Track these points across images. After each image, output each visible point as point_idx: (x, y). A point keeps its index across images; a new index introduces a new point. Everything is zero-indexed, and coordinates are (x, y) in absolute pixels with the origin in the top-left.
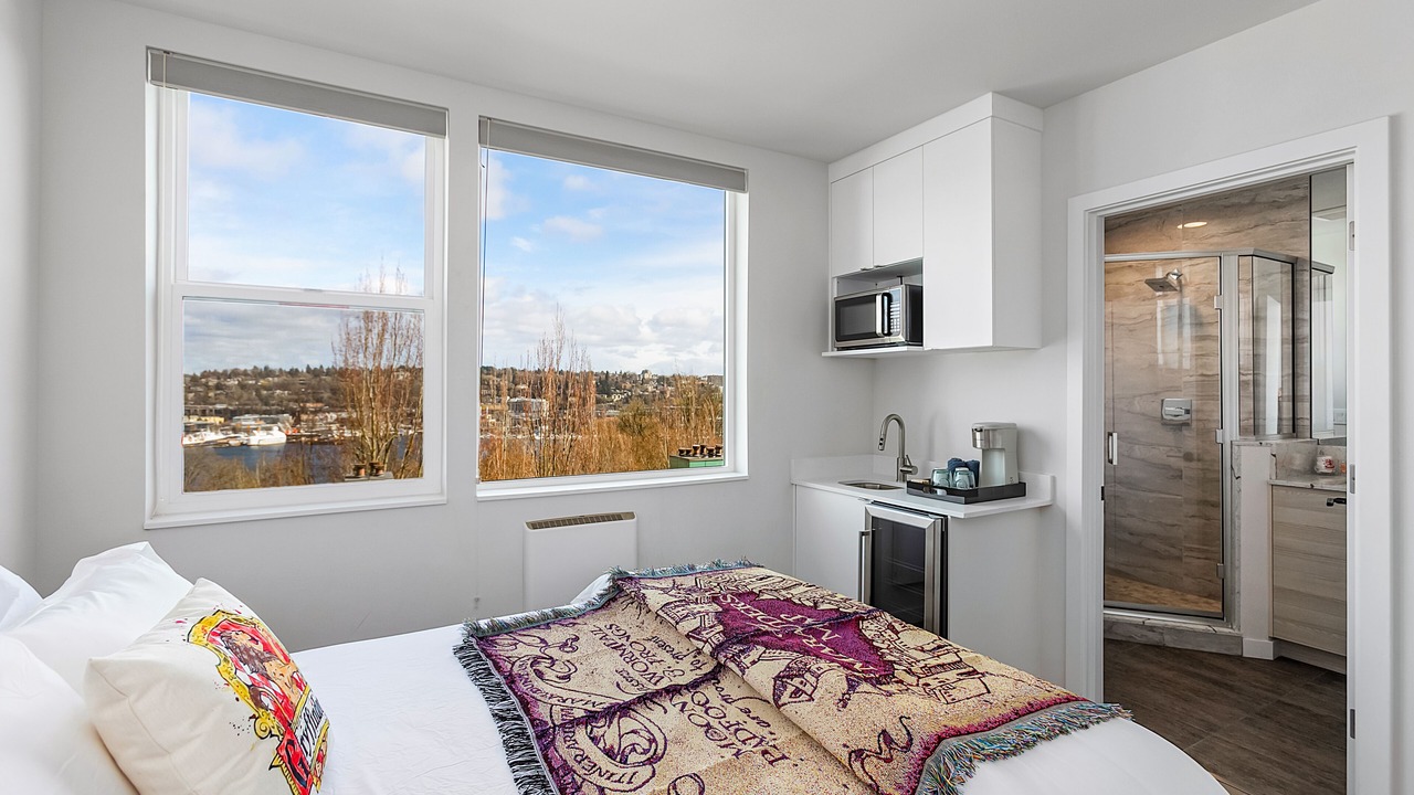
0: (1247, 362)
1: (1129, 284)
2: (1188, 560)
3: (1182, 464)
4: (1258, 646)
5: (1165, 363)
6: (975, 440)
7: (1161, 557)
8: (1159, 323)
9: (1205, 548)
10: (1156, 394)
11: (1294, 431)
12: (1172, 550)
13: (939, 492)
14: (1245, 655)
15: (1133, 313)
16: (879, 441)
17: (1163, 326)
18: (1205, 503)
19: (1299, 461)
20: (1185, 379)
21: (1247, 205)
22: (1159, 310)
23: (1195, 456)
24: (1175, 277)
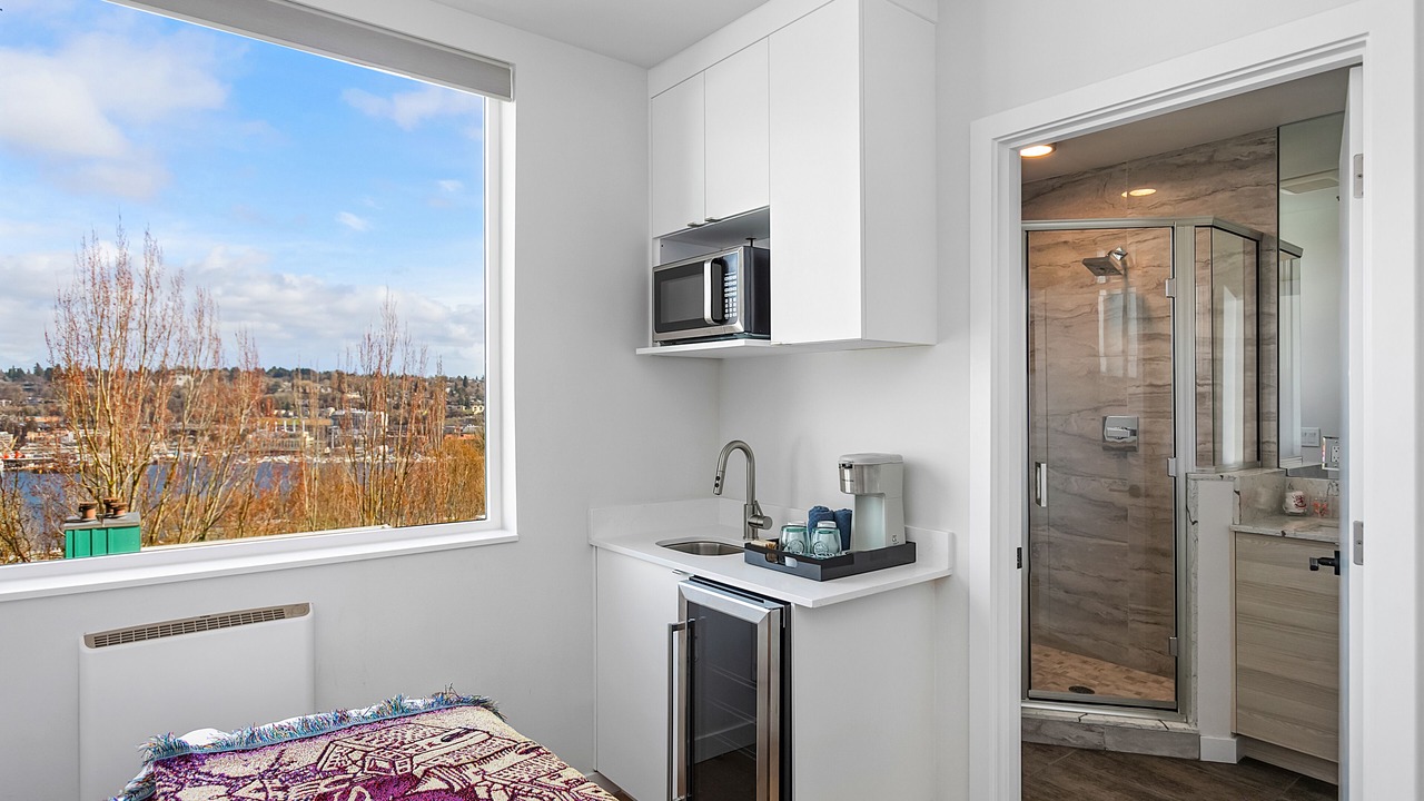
0: (1205, 368)
1: (1064, 266)
2: (1134, 625)
3: (1125, 500)
4: (1218, 746)
5: (1109, 369)
6: (843, 480)
7: (1103, 622)
8: (1101, 317)
9: (1155, 609)
10: (1096, 409)
11: (1258, 459)
12: (1115, 612)
13: (789, 561)
14: (1202, 759)
15: (1069, 304)
16: (714, 481)
17: (1105, 320)
18: (1154, 551)
19: (1265, 499)
20: (1131, 390)
21: (1204, 164)
22: (1101, 299)
23: (1143, 491)
24: (1119, 257)
